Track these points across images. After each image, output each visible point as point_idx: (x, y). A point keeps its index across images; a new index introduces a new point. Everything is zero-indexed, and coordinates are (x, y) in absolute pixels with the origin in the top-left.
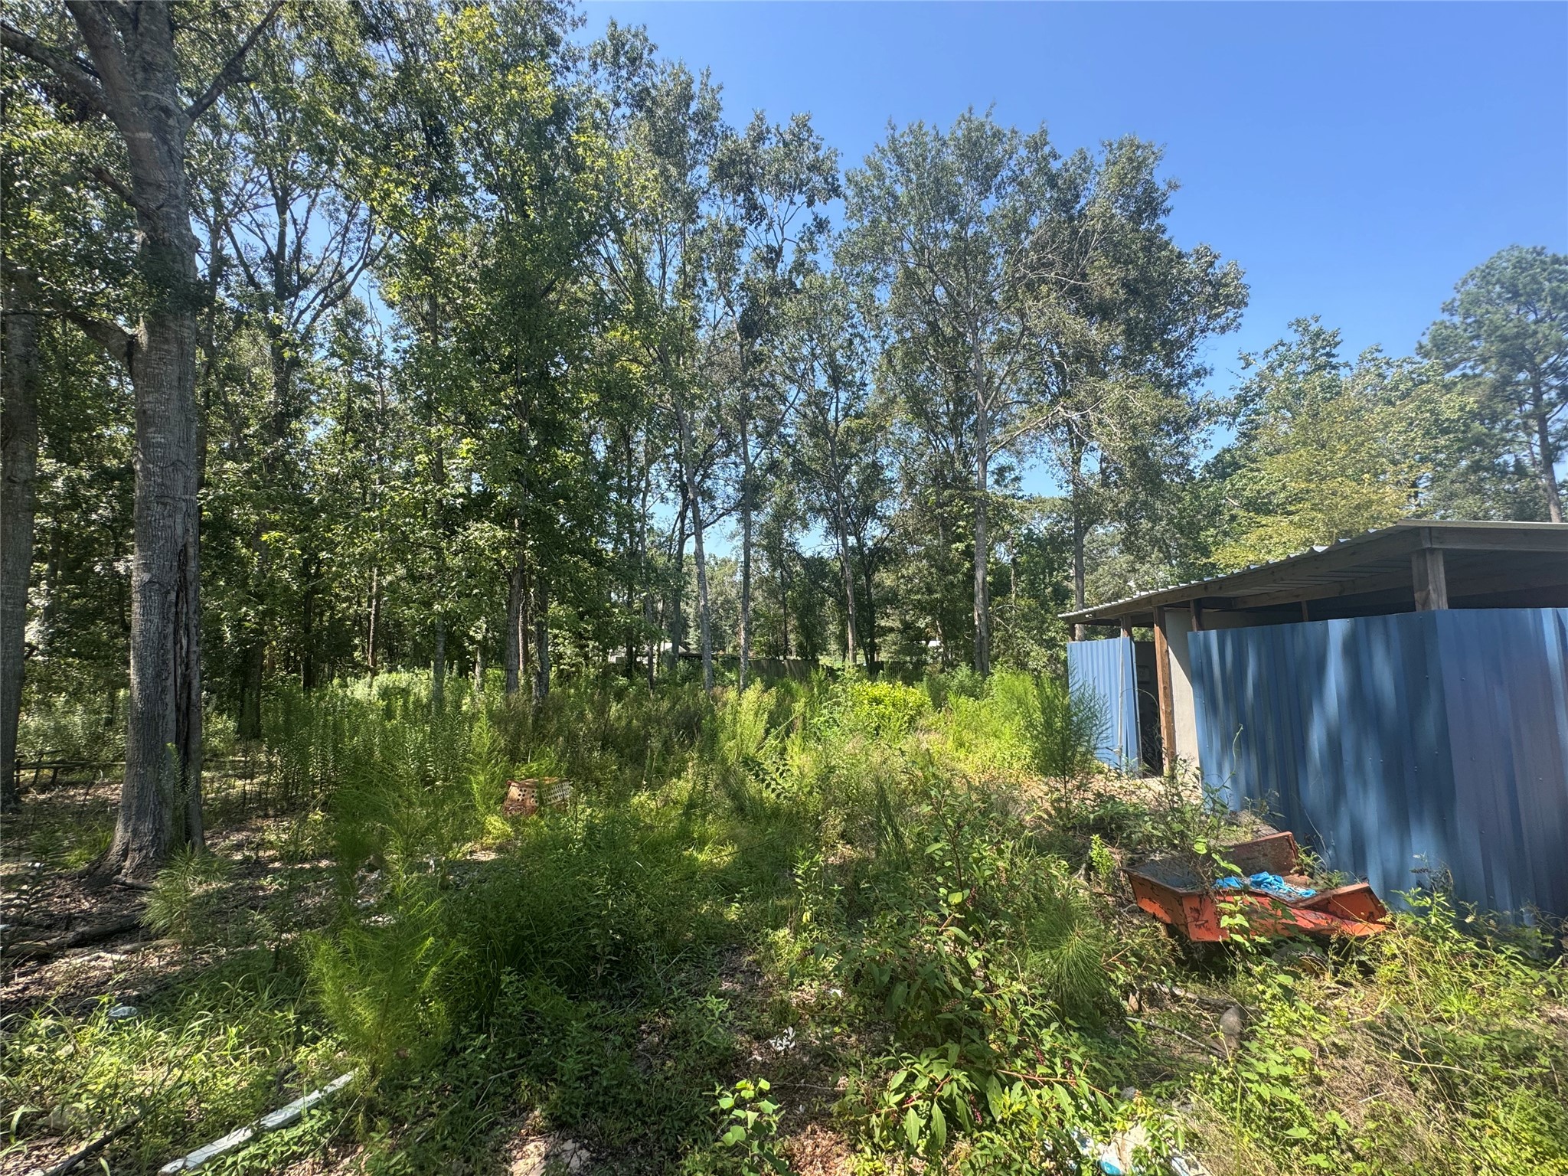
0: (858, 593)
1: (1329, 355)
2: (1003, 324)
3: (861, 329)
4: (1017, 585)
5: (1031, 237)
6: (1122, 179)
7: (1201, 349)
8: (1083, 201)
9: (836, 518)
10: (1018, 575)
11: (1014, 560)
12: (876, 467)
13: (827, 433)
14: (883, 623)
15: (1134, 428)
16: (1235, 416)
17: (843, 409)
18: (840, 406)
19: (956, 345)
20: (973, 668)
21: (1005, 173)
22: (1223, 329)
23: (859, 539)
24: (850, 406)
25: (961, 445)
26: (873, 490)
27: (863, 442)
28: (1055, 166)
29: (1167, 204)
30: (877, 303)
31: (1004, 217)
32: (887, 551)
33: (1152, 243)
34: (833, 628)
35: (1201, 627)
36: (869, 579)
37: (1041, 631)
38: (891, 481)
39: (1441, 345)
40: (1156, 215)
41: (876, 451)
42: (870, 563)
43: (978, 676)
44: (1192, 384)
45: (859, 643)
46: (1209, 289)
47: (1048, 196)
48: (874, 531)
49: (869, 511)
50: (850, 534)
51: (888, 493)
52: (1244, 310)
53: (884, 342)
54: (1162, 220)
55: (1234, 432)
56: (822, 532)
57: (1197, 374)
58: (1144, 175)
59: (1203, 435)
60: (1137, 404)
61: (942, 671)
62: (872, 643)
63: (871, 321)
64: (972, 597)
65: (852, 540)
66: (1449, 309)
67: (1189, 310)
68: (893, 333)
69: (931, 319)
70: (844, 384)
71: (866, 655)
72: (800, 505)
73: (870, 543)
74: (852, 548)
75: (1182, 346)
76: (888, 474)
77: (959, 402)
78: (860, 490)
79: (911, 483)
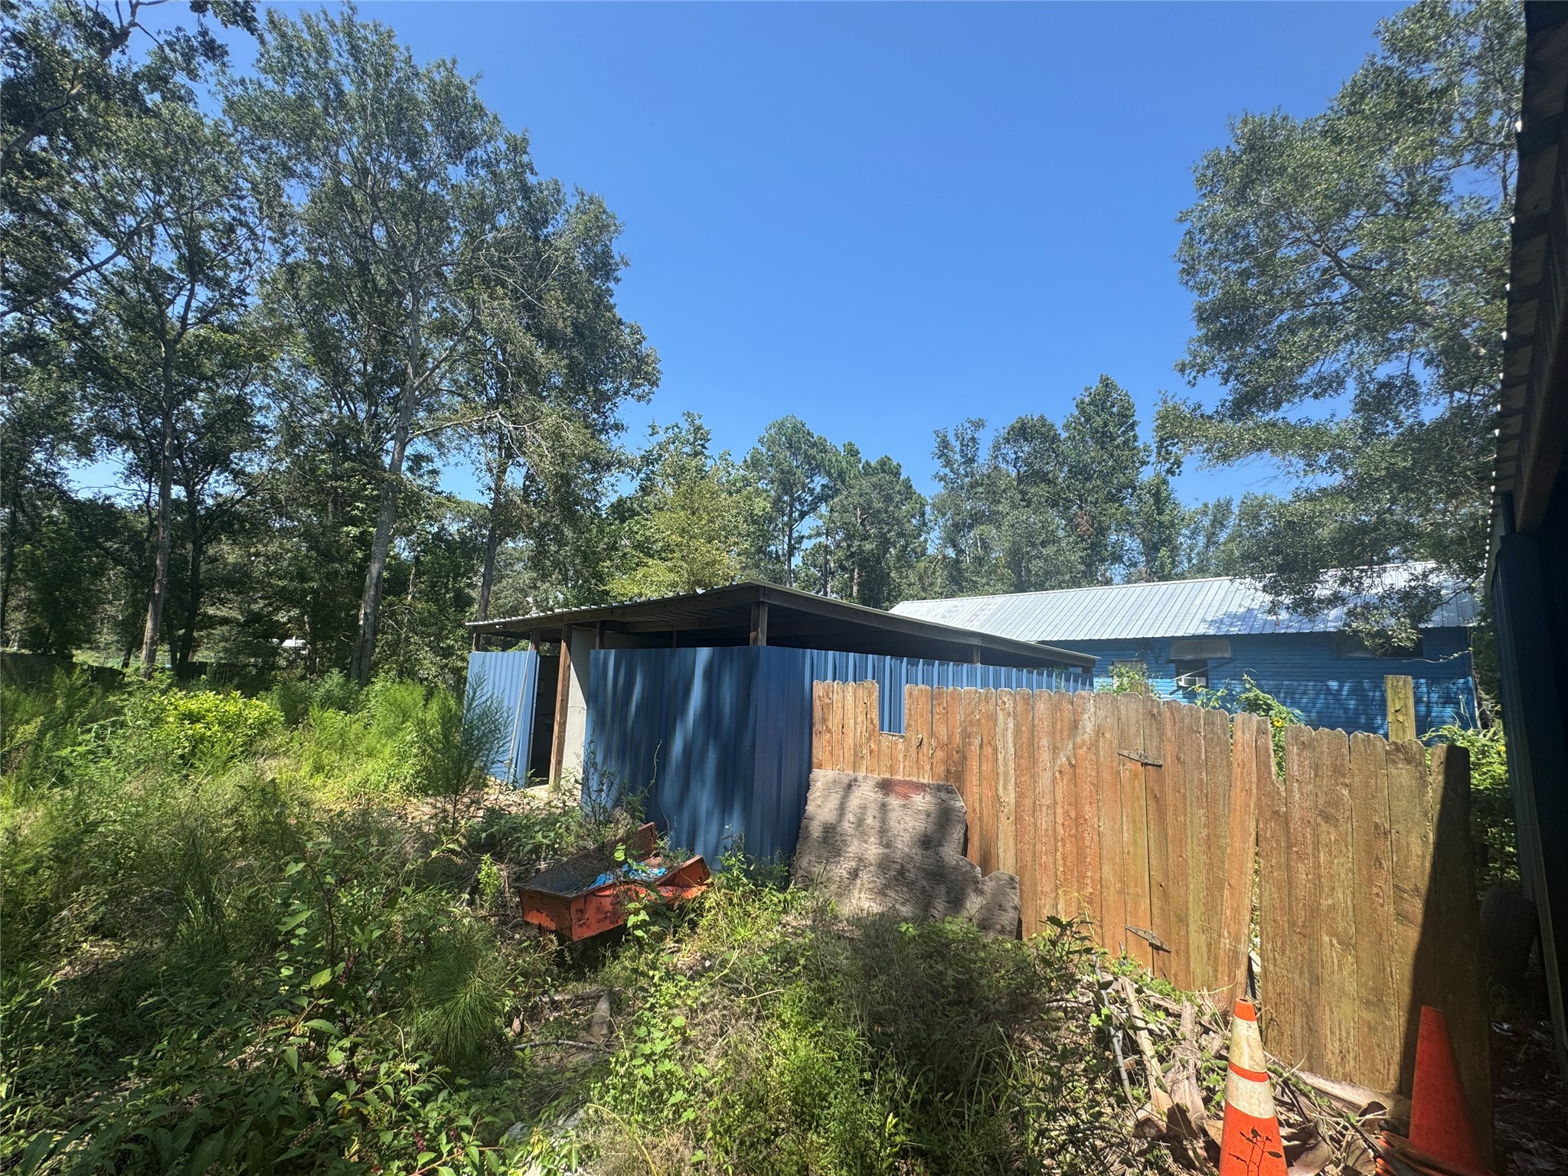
0: (175, 566)
1: (703, 446)
2: (447, 304)
3: (251, 220)
4: (415, 585)
5: (494, 233)
6: (588, 230)
7: (621, 407)
8: (550, 229)
9: (153, 455)
10: (418, 575)
11: (417, 558)
12: (242, 406)
13: (161, 333)
14: (211, 611)
15: (563, 455)
16: (639, 471)
17: (199, 310)
18: (194, 304)
19: (388, 301)
20: (348, 677)
21: (479, 153)
22: (640, 398)
23: (190, 493)
24: (214, 312)
25: (375, 415)
26: (230, 432)
27: (224, 365)
28: (531, 180)
29: (618, 274)
30: (284, 200)
31: (471, 196)
32: (237, 516)
33: (600, 300)
34: (115, 610)
35: (602, 646)
36: (199, 550)
37: (440, 638)
38: (263, 428)
39: (755, 464)
40: (608, 279)
41: (245, 384)
42: (206, 529)
43: (354, 685)
44: (612, 434)
45: (164, 634)
46: (634, 361)
47: (519, 203)
48: (219, 486)
49: (218, 459)
50: (176, 483)
51: (254, 441)
52: (655, 389)
53: (286, 254)
54: (611, 285)
55: (636, 483)
56: (121, 468)
57: (617, 427)
58: (605, 237)
59: (613, 480)
60: (569, 435)
61: (303, 678)
62: (188, 636)
63: (271, 218)
64: (359, 593)
65: (177, 492)
66: (761, 441)
67: (619, 372)
68: (301, 248)
69: (362, 257)
70: (207, 276)
71: (173, 653)
72: (82, 418)
73: (210, 502)
74: (177, 503)
75: (608, 399)
76: (259, 419)
77: (382, 366)
78: (209, 427)
79: (293, 438)
